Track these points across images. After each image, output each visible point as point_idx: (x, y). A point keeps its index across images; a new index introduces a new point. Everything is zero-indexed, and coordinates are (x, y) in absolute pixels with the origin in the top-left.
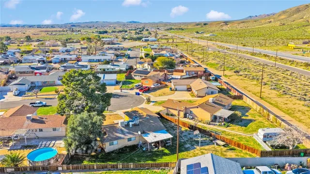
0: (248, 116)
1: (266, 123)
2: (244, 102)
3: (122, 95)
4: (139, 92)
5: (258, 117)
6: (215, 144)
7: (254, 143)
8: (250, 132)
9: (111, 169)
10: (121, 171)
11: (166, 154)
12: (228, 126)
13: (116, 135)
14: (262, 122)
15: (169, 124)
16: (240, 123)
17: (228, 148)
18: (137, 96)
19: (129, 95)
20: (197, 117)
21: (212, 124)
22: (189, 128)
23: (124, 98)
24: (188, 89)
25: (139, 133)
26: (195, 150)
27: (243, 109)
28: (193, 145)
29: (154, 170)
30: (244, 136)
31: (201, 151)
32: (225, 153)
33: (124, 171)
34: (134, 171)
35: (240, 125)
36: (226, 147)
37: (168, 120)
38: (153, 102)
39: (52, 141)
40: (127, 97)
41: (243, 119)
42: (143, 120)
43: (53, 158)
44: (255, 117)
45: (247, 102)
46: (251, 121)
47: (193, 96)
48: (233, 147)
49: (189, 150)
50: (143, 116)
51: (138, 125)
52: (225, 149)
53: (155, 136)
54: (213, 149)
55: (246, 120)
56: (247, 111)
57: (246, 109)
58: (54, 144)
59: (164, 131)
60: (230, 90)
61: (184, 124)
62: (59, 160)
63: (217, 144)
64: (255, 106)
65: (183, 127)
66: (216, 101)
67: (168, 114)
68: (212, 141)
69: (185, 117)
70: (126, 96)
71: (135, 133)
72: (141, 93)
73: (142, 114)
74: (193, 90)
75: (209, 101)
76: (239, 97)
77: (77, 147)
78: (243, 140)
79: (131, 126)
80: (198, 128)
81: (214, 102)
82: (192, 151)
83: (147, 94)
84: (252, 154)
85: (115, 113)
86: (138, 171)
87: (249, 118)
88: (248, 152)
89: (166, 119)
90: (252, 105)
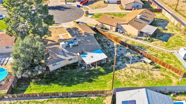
0: (167, 30)
1: (183, 37)
2: (163, 15)
3: (66, 7)
4: (80, 5)
5: (176, 31)
6: (143, 62)
7: (175, 60)
8: (170, 48)
9: (52, 96)
10: (62, 99)
11: (101, 74)
12: (152, 41)
13: (58, 57)
14: (180, 37)
15: (104, 38)
16: (161, 38)
17: (154, 66)
18: (78, 8)
19: (72, 7)
20: (126, 32)
21: (139, 39)
22: (120, 44)
23: (68, 10)
24: (118, 2)
25: (78, 54)
26: (126, 68)
27: (163, 22)
28: (124, 63)
29: (91, 97)
30: (167, 52)
31: (132, 69)
32: (151, 72)
33: (65, 99)
34: (73, 99)
35: (162, 40)
36: (152, 65)
37: (103, 35)
38: (91, 14)
39: (6, 57)
40: (70, 10)
41: (164, 33)
42: (82, 40)
43: (4, 80)
44: (173, 31)
45: (165, 15)
46: (170, 35)
47: (122, 9)
48: (158, 64)
49: (121, 68)
50: (82, 34)
51: (78, 45)
52: (151, 67)
53: (92, 57)
54: (141, 67)
55: (166, 33)
56: (166, 25)
57: (165, 22)
58: (8, 61)
59: (100, 50)
60: (151, 3)
61: (116, 40)
62: (10, 80)
63: (145, 62)
64: (172, 20)
65: (115, 42)
66: (143, 17)
67: (102, 28)
68: (139, 57)
69: (116, 31)
70: (69, 8)
71: (75, 54)
72: (81, 5)
73: (81, 32)
74: (122, 3)
75: (137, 18)
76: (159, 11)
77: (23, 72)
78: (166, 57)
79: (71, 47)
80: (128, 44)
81: (141, 18)
82: (123, 69)
83: (86, 6)
84: (175, 74)
85: (60, 26)
86: (77, 98)
87: (169, 32)
88: (171, 71)
89: (101, 34)
90: (170, 19)
